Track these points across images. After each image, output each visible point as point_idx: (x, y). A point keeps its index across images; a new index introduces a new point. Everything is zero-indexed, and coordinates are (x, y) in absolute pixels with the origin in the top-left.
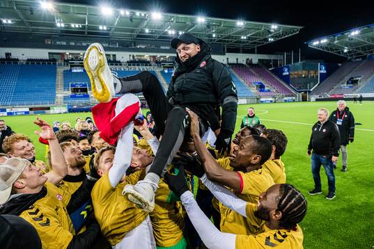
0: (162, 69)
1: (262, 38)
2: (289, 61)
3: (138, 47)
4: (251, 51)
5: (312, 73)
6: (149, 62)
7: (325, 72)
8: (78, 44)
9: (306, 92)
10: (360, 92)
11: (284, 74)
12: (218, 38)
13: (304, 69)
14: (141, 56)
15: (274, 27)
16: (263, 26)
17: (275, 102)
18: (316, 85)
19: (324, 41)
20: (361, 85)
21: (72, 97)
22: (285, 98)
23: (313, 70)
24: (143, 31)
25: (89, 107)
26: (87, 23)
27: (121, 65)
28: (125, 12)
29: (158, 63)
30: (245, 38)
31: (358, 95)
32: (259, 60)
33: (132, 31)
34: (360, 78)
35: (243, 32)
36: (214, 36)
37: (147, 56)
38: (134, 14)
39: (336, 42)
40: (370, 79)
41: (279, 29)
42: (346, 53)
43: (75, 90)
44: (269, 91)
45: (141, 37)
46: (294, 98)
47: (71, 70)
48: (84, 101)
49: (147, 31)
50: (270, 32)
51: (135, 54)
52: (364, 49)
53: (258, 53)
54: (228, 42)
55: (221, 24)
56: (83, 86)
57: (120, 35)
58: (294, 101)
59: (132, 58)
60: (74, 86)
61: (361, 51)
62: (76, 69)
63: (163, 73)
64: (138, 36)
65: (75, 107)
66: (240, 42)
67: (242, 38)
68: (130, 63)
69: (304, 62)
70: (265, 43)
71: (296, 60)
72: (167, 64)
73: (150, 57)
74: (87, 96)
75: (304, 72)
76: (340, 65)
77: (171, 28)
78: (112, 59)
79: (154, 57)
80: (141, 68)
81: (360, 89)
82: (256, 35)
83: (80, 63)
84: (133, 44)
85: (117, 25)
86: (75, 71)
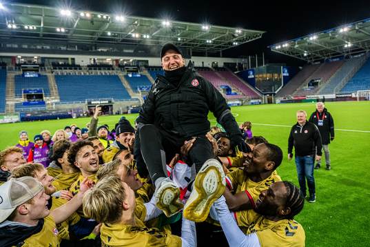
0: (125, 73)
1: (227, 42)
2: (253, 65)
3: (100, 50)
4: (216, 55)
5: (276, 76)
6: (111, 66)
7: (288, 75)
8: (32, 47)
9: (271, 95)
10: (320, 94)
11: (250, 77)
12: (183, 41)
13: (268, 72)
14: (102, 60)
15: (238, 31)
16: (227, 30)
17: (242, 105)
18: (281, 88)
19: (286, 45)
20: (321, 87)
21: (25, 104)
22: (252, 101)
23: (276, 73)
24: (104, 34)
25: (46, 114)
26: (42, 25)
27: (80, 69)
28: (88, 15)
29: (121, 67)
30: (210, 42)
31: (321, 97)
32: (225, 63)
33: (93, 34)
34: (320, 81)
35: (209, 37)
36: (179, 39)
37: (109, 60)
38: (96, 16)
39: (297, 46)
40: (328, 82)
41: (243, 33)
42: (306, 57)
43: (29, 97)
44: (236, 94)
45: (103, 40)
46: (260, 101)
47: (23, 75)
48: (39, 108)
49: (109, 34)
50: (234, 37)
51: (96, 58)
52: (321, 52)
53: (223, 57)
54: (193, 45)
55: (186, 28)
56: (38, 91)
57: (80, 38)
58: (260, 103)
59: (92, 62)
60: (28, 92)
61: (319, 55)
62: (30, 74)
63: (126, 77)
64: (99, 39)
65: (29, 115)
66: (205, 46)
67: (208, 41)
68: (90, 67)
69: (268, 65)
70: (230, 47)
71: (260, 64)
72: (131, 68)
73: (113, 60)
74: (43, 103)
75: (268, 75)
76: (301, 68)
77: (135, 32)
78: (70, 63)
79: (117, 61)
80: (103, 72)
81: (320, 91)
82: (221, 39)
83: (34, 67)
84: (93, 47)
85: (77, 27)
86: (28, 76)
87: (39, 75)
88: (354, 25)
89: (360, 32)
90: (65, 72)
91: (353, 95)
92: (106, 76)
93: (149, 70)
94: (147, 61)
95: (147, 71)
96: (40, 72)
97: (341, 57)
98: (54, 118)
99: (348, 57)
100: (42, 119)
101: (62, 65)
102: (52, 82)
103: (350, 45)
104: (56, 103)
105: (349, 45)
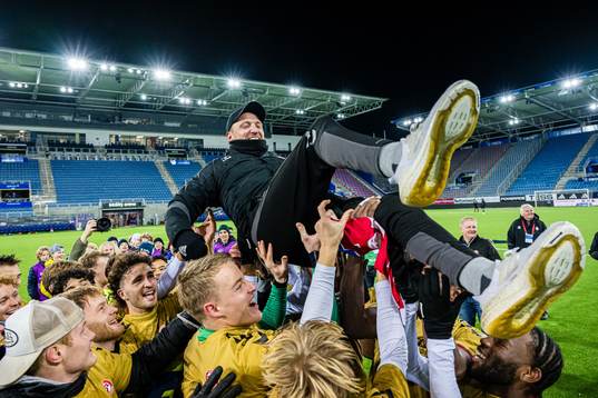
0: (166, 159)
1: (328, 113)
3: (127, 122)
6: (143, 147)
8: (18, 115)
14: (130, 137)
15: (345, 97)
16: (328, 96)
20: (477, 184)
24: (136, 98)
26: (38, 82)
27: (94, 151)
28: (108, 67)
29: (160, 149)
30: (302, 112)
33: (117, 96)
34: (473, 175)
35: (300, 104)
37: (140, 137)
38: (125, 70)
40: (487, 177)
41: (354, 100)
43: (7, 195)
44: (343, 194)
45: (134, 107)
48: (21, 213)
49: (144, 97)
50: (339, 105)
51: (120, 133)
54: (274, 117)
55: (265, 90)
56: (21, 186)
57: (95, 103)
59: (113, 141)
60: (4, 186)
62: (10, 157)
63: (167, 164)
64: (127, 105)
66: (294, 119)
67: (298, 112)
68: (110, 148)
72: (175, 152)
73: (147, 138)
74: (29, 205)
77: (185, 95)
78: (77, 141)
79: (153, 139)
80: (130, 156)
81: (475, 190)
82: (318, 108)
83: (18, 147)
84: (117, 118)
85: (93, 86)
86: (8, 160)
87: (25, 160)
88: (522, 91)
89: (531, 102)
90: (69, 155)
91: (528, 199)
92: (134, 163)
93: (203, 154)
94: (202, 140)
95: (199, 157)
96: (27, 155)
97: (505, 140)
98: (45, 229)
99: (514, 140)
100: (25, 231)
101: (64, 144)
102: (46, 171)
103: (517, 122)
104: (50, 206)
105: (514, 122)
